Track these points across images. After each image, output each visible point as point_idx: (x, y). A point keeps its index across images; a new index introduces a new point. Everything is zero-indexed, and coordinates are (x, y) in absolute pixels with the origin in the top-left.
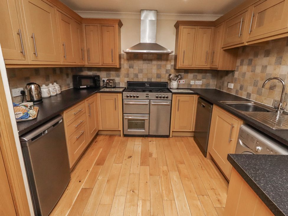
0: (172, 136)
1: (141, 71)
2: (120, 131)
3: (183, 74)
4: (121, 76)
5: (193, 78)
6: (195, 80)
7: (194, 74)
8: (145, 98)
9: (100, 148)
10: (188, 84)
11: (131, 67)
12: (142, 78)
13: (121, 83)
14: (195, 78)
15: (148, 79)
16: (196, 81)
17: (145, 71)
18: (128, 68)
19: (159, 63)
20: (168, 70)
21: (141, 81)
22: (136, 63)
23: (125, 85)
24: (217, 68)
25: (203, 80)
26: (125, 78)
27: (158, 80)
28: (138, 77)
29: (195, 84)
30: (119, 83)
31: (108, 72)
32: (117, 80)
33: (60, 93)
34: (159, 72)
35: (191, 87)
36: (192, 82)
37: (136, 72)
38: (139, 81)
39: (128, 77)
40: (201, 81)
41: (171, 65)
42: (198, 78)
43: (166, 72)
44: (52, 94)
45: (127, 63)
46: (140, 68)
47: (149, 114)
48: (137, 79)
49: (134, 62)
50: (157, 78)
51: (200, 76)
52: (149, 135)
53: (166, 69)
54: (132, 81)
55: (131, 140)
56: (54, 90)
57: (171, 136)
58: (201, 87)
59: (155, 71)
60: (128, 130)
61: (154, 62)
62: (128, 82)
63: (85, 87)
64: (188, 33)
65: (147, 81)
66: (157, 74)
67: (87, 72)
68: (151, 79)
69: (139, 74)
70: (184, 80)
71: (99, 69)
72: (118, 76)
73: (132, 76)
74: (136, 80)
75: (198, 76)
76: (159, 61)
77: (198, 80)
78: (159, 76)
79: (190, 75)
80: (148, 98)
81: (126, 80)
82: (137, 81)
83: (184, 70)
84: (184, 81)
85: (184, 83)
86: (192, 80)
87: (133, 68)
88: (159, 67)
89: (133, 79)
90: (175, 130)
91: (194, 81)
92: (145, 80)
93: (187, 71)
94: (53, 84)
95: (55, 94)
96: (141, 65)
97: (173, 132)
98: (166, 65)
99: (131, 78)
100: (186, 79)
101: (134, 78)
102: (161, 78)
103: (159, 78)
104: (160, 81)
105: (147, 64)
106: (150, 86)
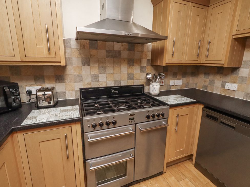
1: (103, 70)
4: (67, 81)
5: (173, 77)
6: (175, 80)
8: (128, 122)
10: (168, 85)
13: (67, 92)
15: (115, 81)
17: (110, 70)
18: (81, 65)
21: (104, 85)
22: (94, 56)
23: (76, 96)
24: (223, 64)
26: (76, 83)
27: (130, 83)
28: (98, 81)
29: (175, 84)
30: (65, 92)
34: (130, 71)
35: (170, 88)
36: (172, 83)
37: (95, 71)
38: (100, 86)
39: (80, 81)
41: (147, 60)
43: (140, 70)
45: (77, 57)
46: (101, 65)
47: (135, 148)
48: (97, 83)
49: (91, 55)
50: (128, 80)
52: (134, 181)
53: (141, 66)
54: (89, 87)
57: (165, 171)
58: (181, 88)
60: (98, 186)
62: (81, 89)
64: (179, 12)
68: (120, 81)
69: (100, 75)
72: (61, 80)
73: (88, 79)
74: (95, 85)
75: (178, 74)
77: (178, 79)
78: (131, 76)
80: (133, 120)
81: (78, 86)
84: (163, 82)
85: (163, 84)
86: (172, 80)
87: (89, 65)
89: (90, 84)
90: (170, 160)
92: (111, 84)
96: (103, 59)
98: (140, 60)
99: (86, 83)
100: (165, 79)
101: (92, 83)
102: (133, 79)
103: (131, 79)
104: (132, 84)
105: (113, 58)
106: (118, 93)
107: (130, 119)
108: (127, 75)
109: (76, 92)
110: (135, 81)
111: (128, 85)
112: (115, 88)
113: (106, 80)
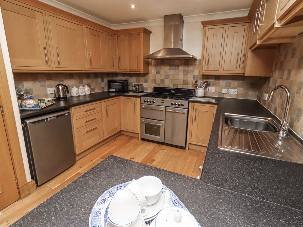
0: (189, 149)
1: (167, 77)
2: (138, 134)
3: (213, 80)
4: (149, 82)
5: (226, 86)
6: (228, 89)
7: (227, 81)
9: (114, 145)
10: (219, 92)
11: (158, 73)
12: (168, 84)
13: (148, 88)
14: (228, 86)
15: (174, 85)
16: (230, 90)
17: (171, 77)
18: (156, 73)
19: (186, 68)
20: (196, 76)
22: (162, 69)
23: (152, 91)
25: (239, 88)
27: (185, 87)
28: (164, 84)
29: (228, 92)
31: (138, 78)
32: (145, 85)
33: (89, 94)
34: (185, 78)
35: (223, 96)
36: (224, 91)
37: (163, 77)
38: (165, 87)
39: (155, 83)
40: (236, 90)
41: (199, 70)
42: (232, 86)
43: (193, 78)
44: (81, 94)
45: (154, 69)
46: (166, 74)
47: (165, 121)
48: (163, 85)
49: (161, 68)
50: (183, 84)
51: (234, 83)
52: (164, 143)
53: (193, 75)
54: (159, 86)
55: (145, 145)
56: (83, 91)
57: (187, 148)
58: (236, 97)
59: (181, 76)
60: (145, 134)
61: (181, 68)
62: (154, 87)
63: (114, 90)
64: (214, 34)
65: (173, 87)
66: (184, 80)
67: (121, 77)
68: (177, 85)
69: (165, 80)
70: (214, 88)
71: (131, 75)
72: (146, 81)
73: (158, 82)
74: (162, 86)
75: (232, 83)
76: (185, 66)
77: (232, 88)
78: (185, 82)
79: (222, 83)
81: (153, 85)
82: (164, 87)
83: (214, 76)
85: (214, 91)
86: (225, 88)
87: (160, 74)
88: (186, 73)
89: (160, 85)
90: (191, 143)
91: (226, 90)
92: (171, 86)
93: (218, 77)
94: (84, 86)
95: (84, 94)
96: (168, 70)
97: (189, 144)
98: (193, 71)
99: (157, 84)
100: (216, 87)
102: (187, 85)
103: (185, 84)
104: (186, 88)
105: (174, 70)
106: (175, 93)
107: (162, 103)
108: (182, 81)
109: (152, 88)
110: (188, 86)
111: (183, 88)
112: (173, 89)
113: (168, 83)
